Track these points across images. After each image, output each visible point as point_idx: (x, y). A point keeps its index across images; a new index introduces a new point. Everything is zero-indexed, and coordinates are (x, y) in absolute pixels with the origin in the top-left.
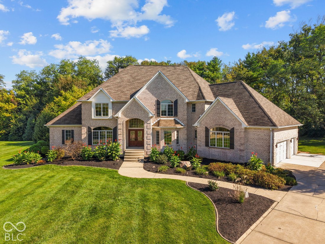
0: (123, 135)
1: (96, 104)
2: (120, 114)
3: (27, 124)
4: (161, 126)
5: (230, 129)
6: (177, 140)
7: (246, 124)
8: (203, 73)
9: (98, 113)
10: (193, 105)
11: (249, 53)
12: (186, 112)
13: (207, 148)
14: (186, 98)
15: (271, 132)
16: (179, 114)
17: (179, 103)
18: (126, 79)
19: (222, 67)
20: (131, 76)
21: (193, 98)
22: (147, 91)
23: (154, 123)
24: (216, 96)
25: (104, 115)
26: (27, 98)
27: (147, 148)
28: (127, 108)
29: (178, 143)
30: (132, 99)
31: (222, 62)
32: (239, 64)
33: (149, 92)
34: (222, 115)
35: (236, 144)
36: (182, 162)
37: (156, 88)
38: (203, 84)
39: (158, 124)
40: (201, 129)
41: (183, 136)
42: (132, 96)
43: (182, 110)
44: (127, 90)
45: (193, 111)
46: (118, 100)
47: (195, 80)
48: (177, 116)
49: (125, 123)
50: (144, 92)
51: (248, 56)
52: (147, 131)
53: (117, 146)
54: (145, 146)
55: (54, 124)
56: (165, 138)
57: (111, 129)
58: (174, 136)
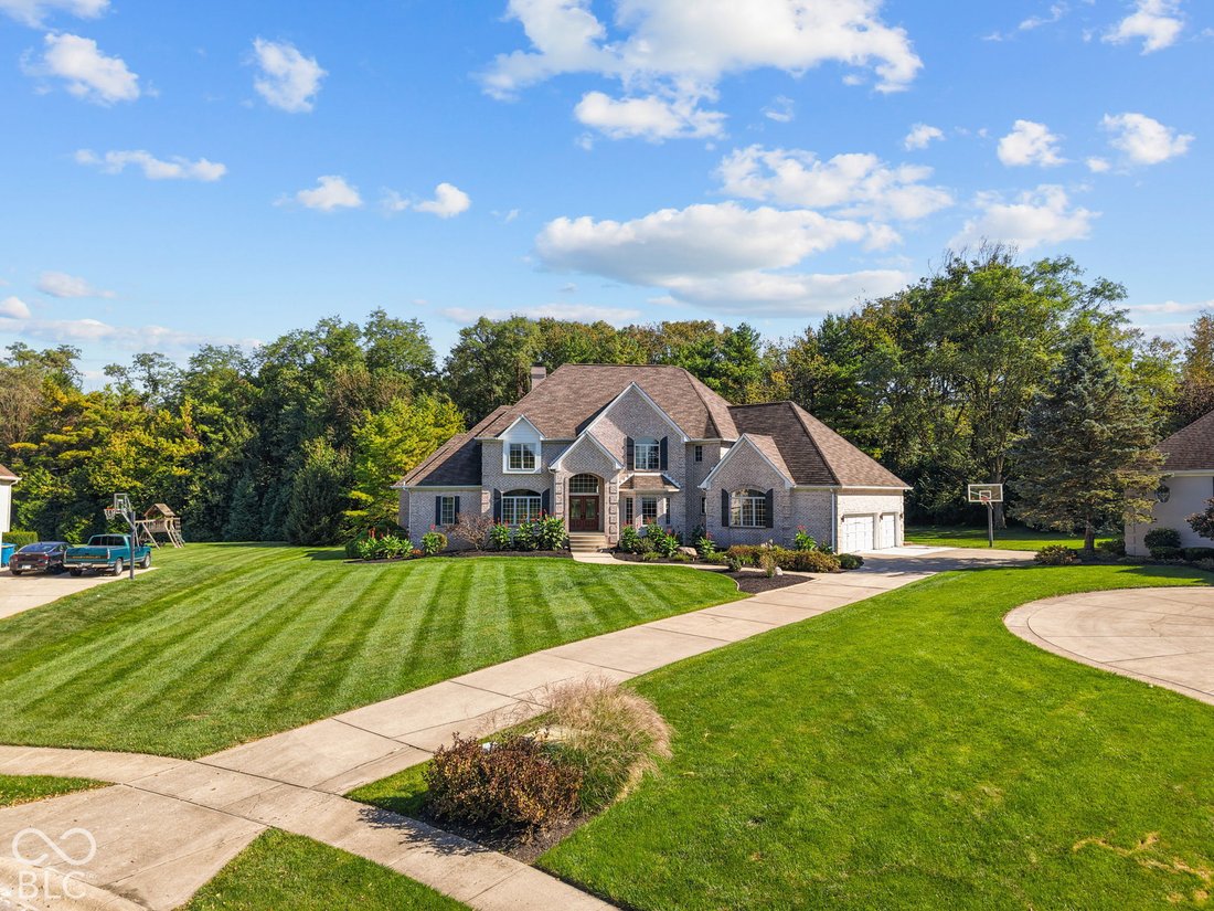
0: (565, 504)
1: (512, 446)
2: (558, 465)
3: (235, 496)
4: (637, 489)
5: (765, 493)
6: (668, 515)
7: (793, 481)
8: (712, 364)
9: (515, 464)
10: (697, 448)
11: (830, 316)
12: (683, 462)
13: (725, 529)
14: (683, 434)
15: (833, 496)
16: (670, 465)
17: (670, 442)
18: (561, 394)
19: (761, 352)
20: (569, 387)
21: (698, 434)
22: (606, 420)
23: (623, 482)
24: (741, 430)
25: (526, 466)
26: (228, 425)
27: (610, 530)
28: (574, 450)
29: (668, 522)
30: (582, 436)
31: (761, 339)
32: (806, 339)
33: (612, 423)
34: (752, 467)
35: (777, 519)
36: (682, 548)
37: (626, 415)
38: (715, 406)
39: (630, 483)
40: (713, 493)
41: (679, 508)
42: (579, 429)
43: (676, 458)
44: (568, 419)
45: (697, 460)
46: (554, 438)
47: (700, 397)
48: (666, 470)
49: (567, 480)
50: (602, 423)
51: (828, 325)
52: (610, 498)
53: (558, 523)
54: (607, 526)
55: (420, 484)
56: (644, 511)
57: (539, 495)
58: (662, 507)
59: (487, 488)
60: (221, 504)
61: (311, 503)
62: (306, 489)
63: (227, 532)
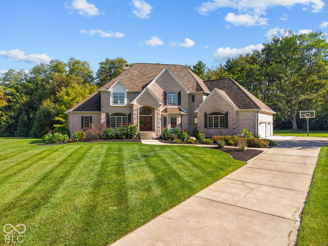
0: (137, 119)
1: (114, 94)
2: (135, 102)
3: (19, 121)
4: (169, 113)
5: (224, 113)
6: (181, 124)
7: (237, 108)
9: (115, 101)
10: (193, 96)
11: (229, 59)
12: (187, 101)
13: (206, 129)
14: (188, 90)
15: (256, 113)
16: (182, 103)
17: (182, 94)
19: (206, 71)
20: (139, 72)
21: (193, 90)
22: (156, 83)
23: (162, 110)
24: (210, 89)
25: (120, 103)
26: (17, 96)
27: (157, 130)
28: (140, 97)
29: (181, 126)
30: (145, 89)
31: (206, 66)
32: (220, 67)
33: (157, 85)
34: (218, 103)
35: (230, 124)
36: (190, 137)
37: (163, 81)
38: (199, 80)
39: (166, 110)
40: (201, 114)
41: (186, 121)
42: (144, 87)
43: (185, 100)
44: (139, 83)
45: (193, 101)
46: (133, 91)
47: (193, 76)
48: (180, 105)
49: (139, 109)
50: (153, 85)
51: (228, 61)
52: (157, 116)
53: (135, 127)
54: (156, 128)
55: (74, 110)
56: (171, 123)
57: (125, 115)
58: (179, 121)
59: (103, 112)
60: (14, 124)
61: (42, 122)
62: (40, 117)
63: (16, 134)
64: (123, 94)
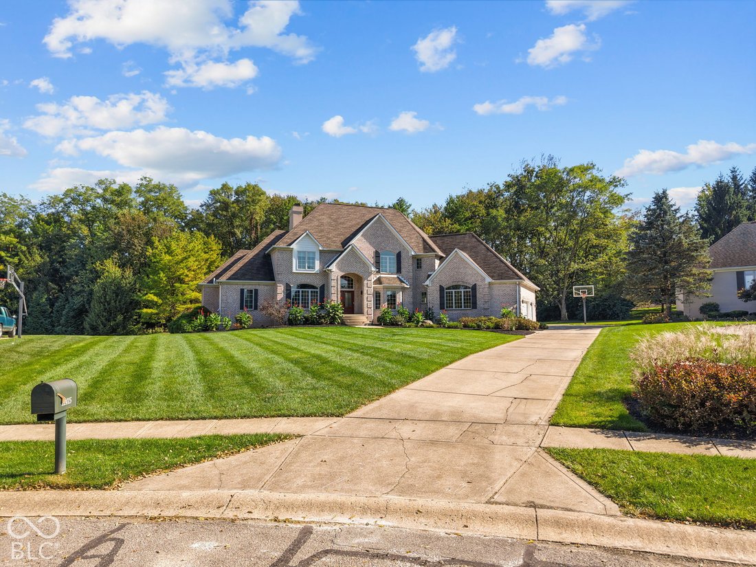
0: (337, 295)
1: (299, 252)
2: (333, 267)
4: (384, 285)
5: (471, 286)
6: (403, 303)
7: (490, 279)
9: (301, 266)
13: (442, 311)
14: (412, 250)
15: (517, 286)
16: (403, 270)
17: (403, 255)
22: (362, 238)
23: (374, 280)
25: (309, 267)
27: (367, 312)
28: (342, 259)
30: (349, 247)
33: (366, 241)
35: (479, 303)
37: (374, 235)
39: (379, 281)
40: (434, 288)
42: (345, 243)
43: (407, 266)
44: (334, 237)
46: (328, 249)
48: (400, 273)
49: (339, 277)
50: (360, 240)
52: (367, 290)
54: (365, 310)
55: (229, 279)
56: (388, 300)
57: (316, 288)
58: (399, 298)
59: (281, 282)
64: (314, 253)
